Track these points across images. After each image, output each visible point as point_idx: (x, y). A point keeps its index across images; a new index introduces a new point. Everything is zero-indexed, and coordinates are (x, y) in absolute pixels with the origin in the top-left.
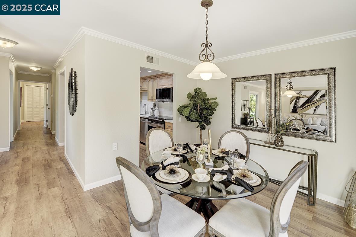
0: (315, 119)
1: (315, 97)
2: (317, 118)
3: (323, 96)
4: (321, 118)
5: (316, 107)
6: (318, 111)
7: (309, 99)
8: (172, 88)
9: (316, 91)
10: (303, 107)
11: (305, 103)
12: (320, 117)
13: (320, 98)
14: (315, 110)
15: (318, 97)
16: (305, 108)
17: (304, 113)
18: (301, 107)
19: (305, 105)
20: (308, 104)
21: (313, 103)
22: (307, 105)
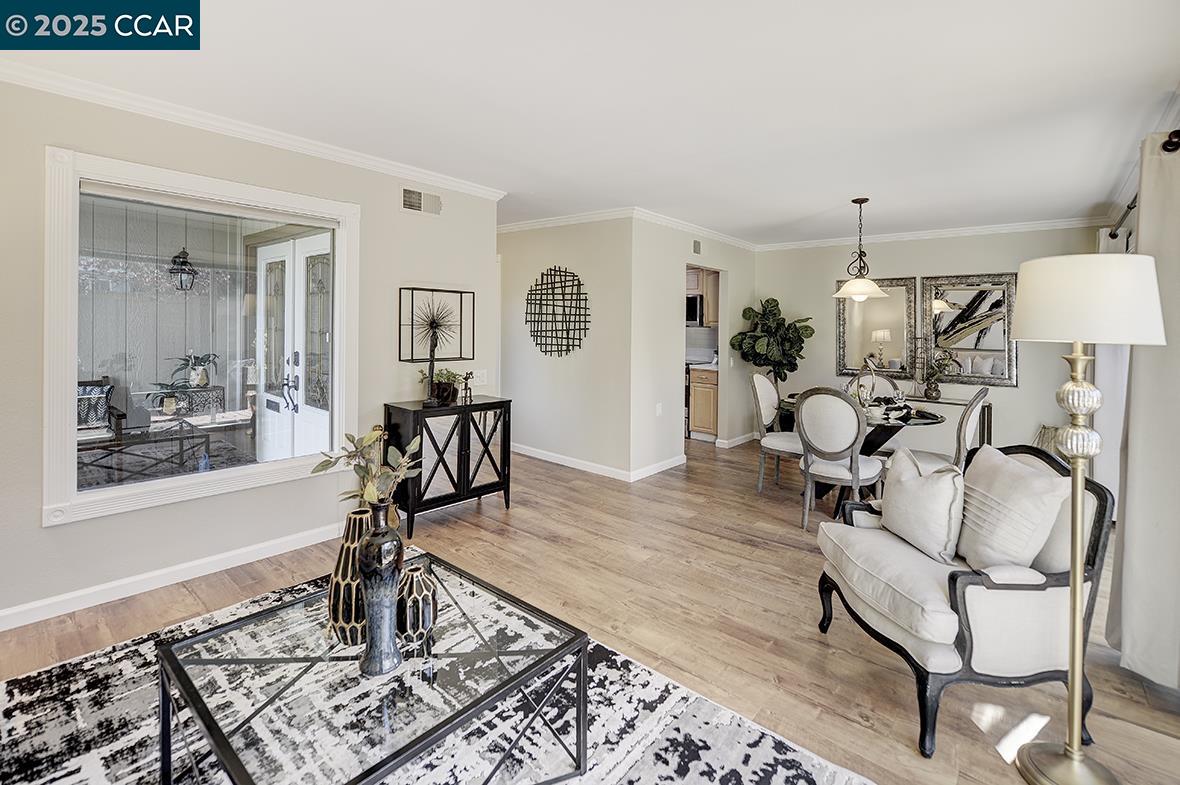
0: (978, 359)
1: (977, 307)
2: (984, 358)
3: (997, 304)
4: (992, 359)
5: (981, 332)
6: (985, 343)
7: (964, 311)
8: (701, 297)
9: (981, 292)
10: (951, 333)
11: (954, 321)
12: (988, 357)
13: (990, 310)
14: (979, 338)
15: (984, 307)
16: (954, 333)
17: (952, 347)
18: (945, 332)
19: (954, 328)
20: (963, 325)
21: (974, 321)
22: (960, 326)
